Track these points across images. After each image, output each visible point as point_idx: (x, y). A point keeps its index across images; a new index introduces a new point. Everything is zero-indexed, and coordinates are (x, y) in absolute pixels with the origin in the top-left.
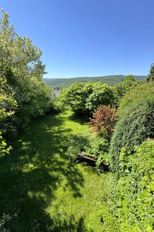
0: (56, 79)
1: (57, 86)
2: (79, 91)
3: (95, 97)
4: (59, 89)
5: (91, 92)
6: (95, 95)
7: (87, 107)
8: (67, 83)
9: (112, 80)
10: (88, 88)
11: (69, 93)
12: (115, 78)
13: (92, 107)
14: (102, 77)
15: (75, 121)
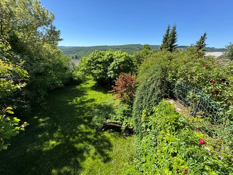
0: (74, 47)
1: (76, 54)
2: (100, 60)
3: (116, 66)
4: (78, 58)
5: (111, 60)
6: (116, 63)
7: (109, 76)
8: (86, 51)
9: (131, 49)
10: (108, 56)
11: (89, 61)
12: (134, 47)
13: (114, 76)
14: (122, 46)
15: (98, 91)
